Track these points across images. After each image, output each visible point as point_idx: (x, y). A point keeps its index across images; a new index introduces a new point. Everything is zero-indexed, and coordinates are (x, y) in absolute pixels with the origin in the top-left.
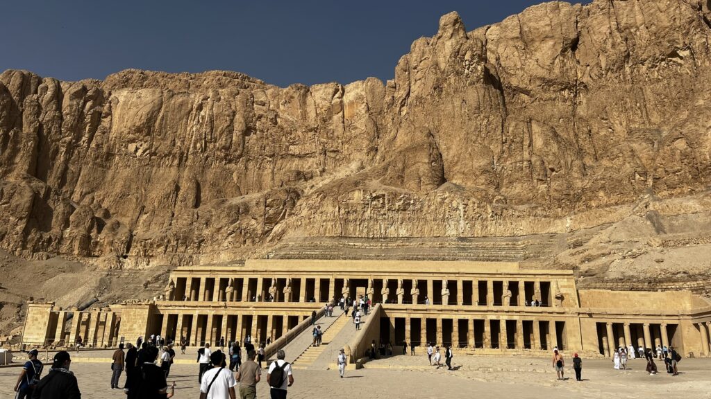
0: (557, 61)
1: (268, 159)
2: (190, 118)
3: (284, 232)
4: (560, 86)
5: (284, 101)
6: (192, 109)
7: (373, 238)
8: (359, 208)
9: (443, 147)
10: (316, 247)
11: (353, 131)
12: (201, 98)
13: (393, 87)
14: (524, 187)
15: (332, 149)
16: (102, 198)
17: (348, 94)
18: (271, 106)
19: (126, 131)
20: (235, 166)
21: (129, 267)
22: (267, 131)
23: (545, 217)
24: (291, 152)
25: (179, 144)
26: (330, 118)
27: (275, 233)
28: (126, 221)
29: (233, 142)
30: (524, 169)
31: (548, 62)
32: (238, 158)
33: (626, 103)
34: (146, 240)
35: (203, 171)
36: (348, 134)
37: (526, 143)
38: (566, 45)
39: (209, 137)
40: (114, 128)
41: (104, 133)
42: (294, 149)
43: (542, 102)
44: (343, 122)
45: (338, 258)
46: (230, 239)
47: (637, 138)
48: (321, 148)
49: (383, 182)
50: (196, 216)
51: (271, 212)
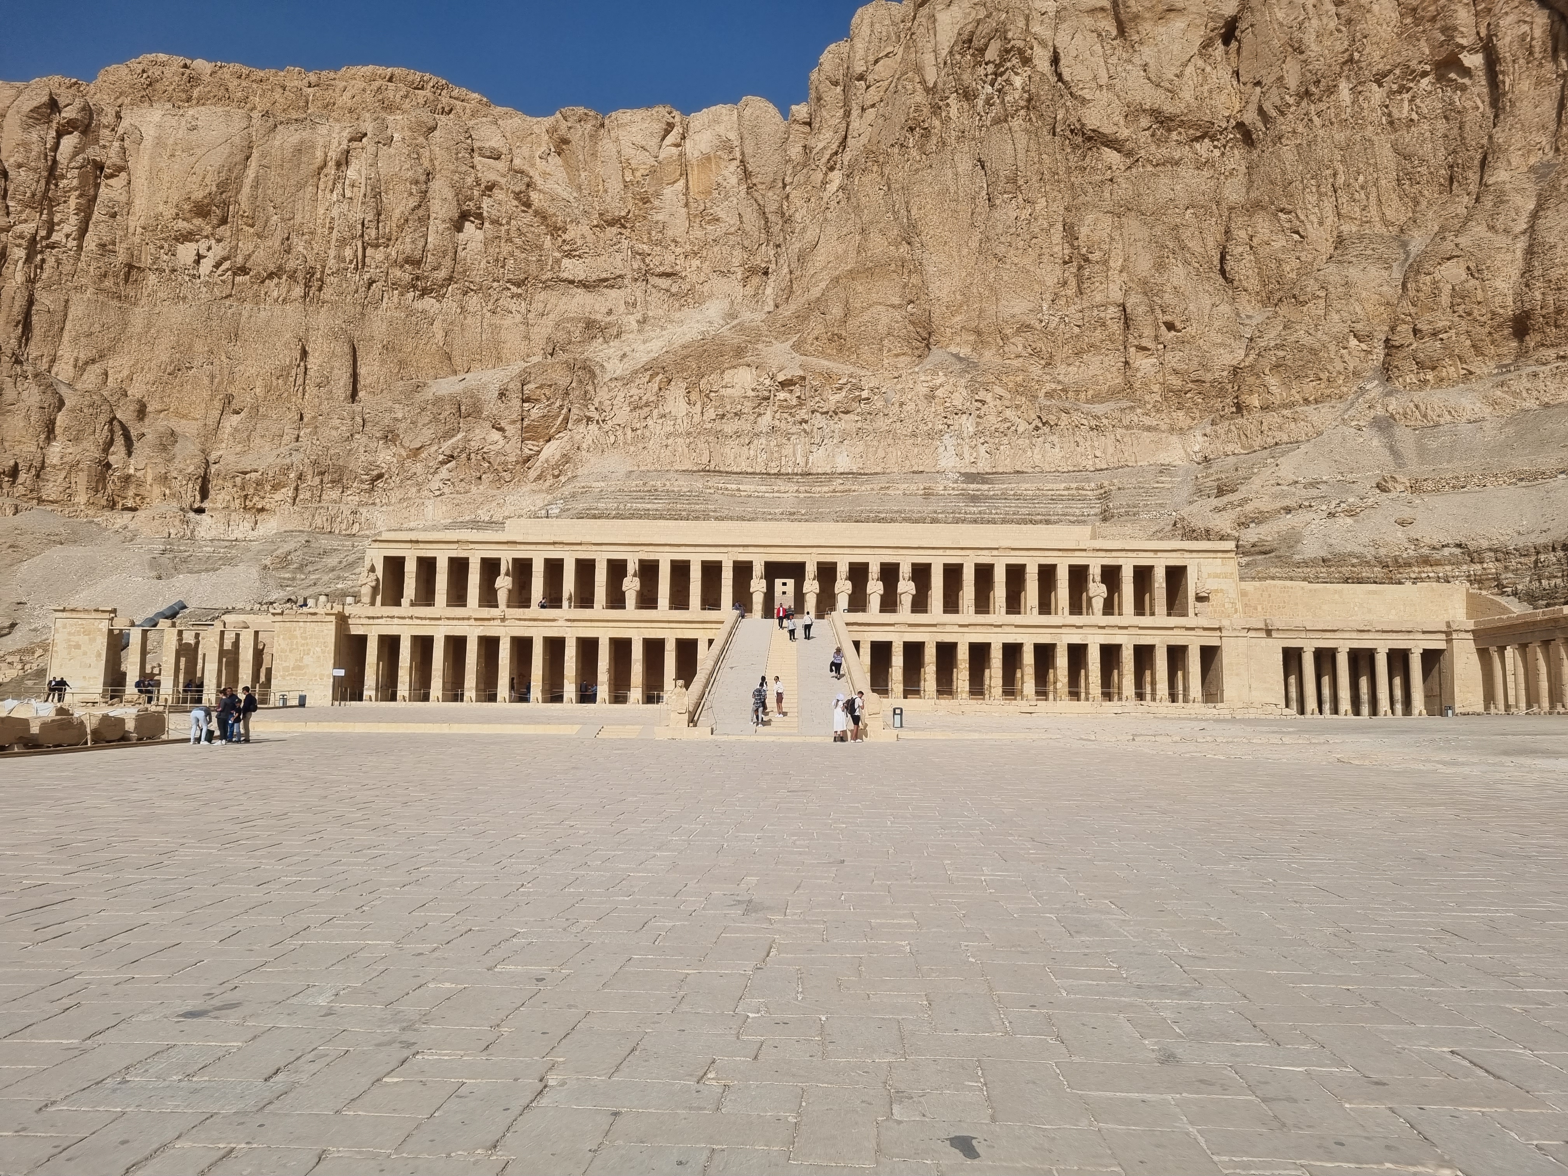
0: (1190, 68)
1: (514, 289)
2: (322, 186)
3: (566, 459)
4: (1191, 131)
5: (544, 148)
6: (325, 164)
7: (778, 475)
8: (748, 407)
9: (931, 269)
10: (653, 493)
11: (709, 227)
12: (346, 134)
13: (805, 123)
14: (1106, 364)
15: (662, 269)
16: (125, 373)
17: (697, 137)
18: (517, 162)
19: (169, 212)
20: (437, 305)
21: (213, 534)
22: (508, 223)
23: (1149, 429)
24: (565, 275)
25: (299, 246)
26: (658, 195)
27: (547, 461)
28: (188, 428)
29: (430, 246)
30: (1109, 322)
31: (1169, 73)
32: (442, 286)
33: (1335, 175)
34: (246, 473)
35: (363, 315)
36: (700, 234)
37: (1116, 263)
38: (1212, 30)
39: (373, 233)
40: (140, 203)
41: (114, 216)
42: (572, 268)
43: (1150, 168)
44: (687, 205)
45: (707, 518)
46: (444, 472)
47: (1356, 256)
48: (635, 266)
49: (796, 347)
50: (359, 420)
51: (536, 412)
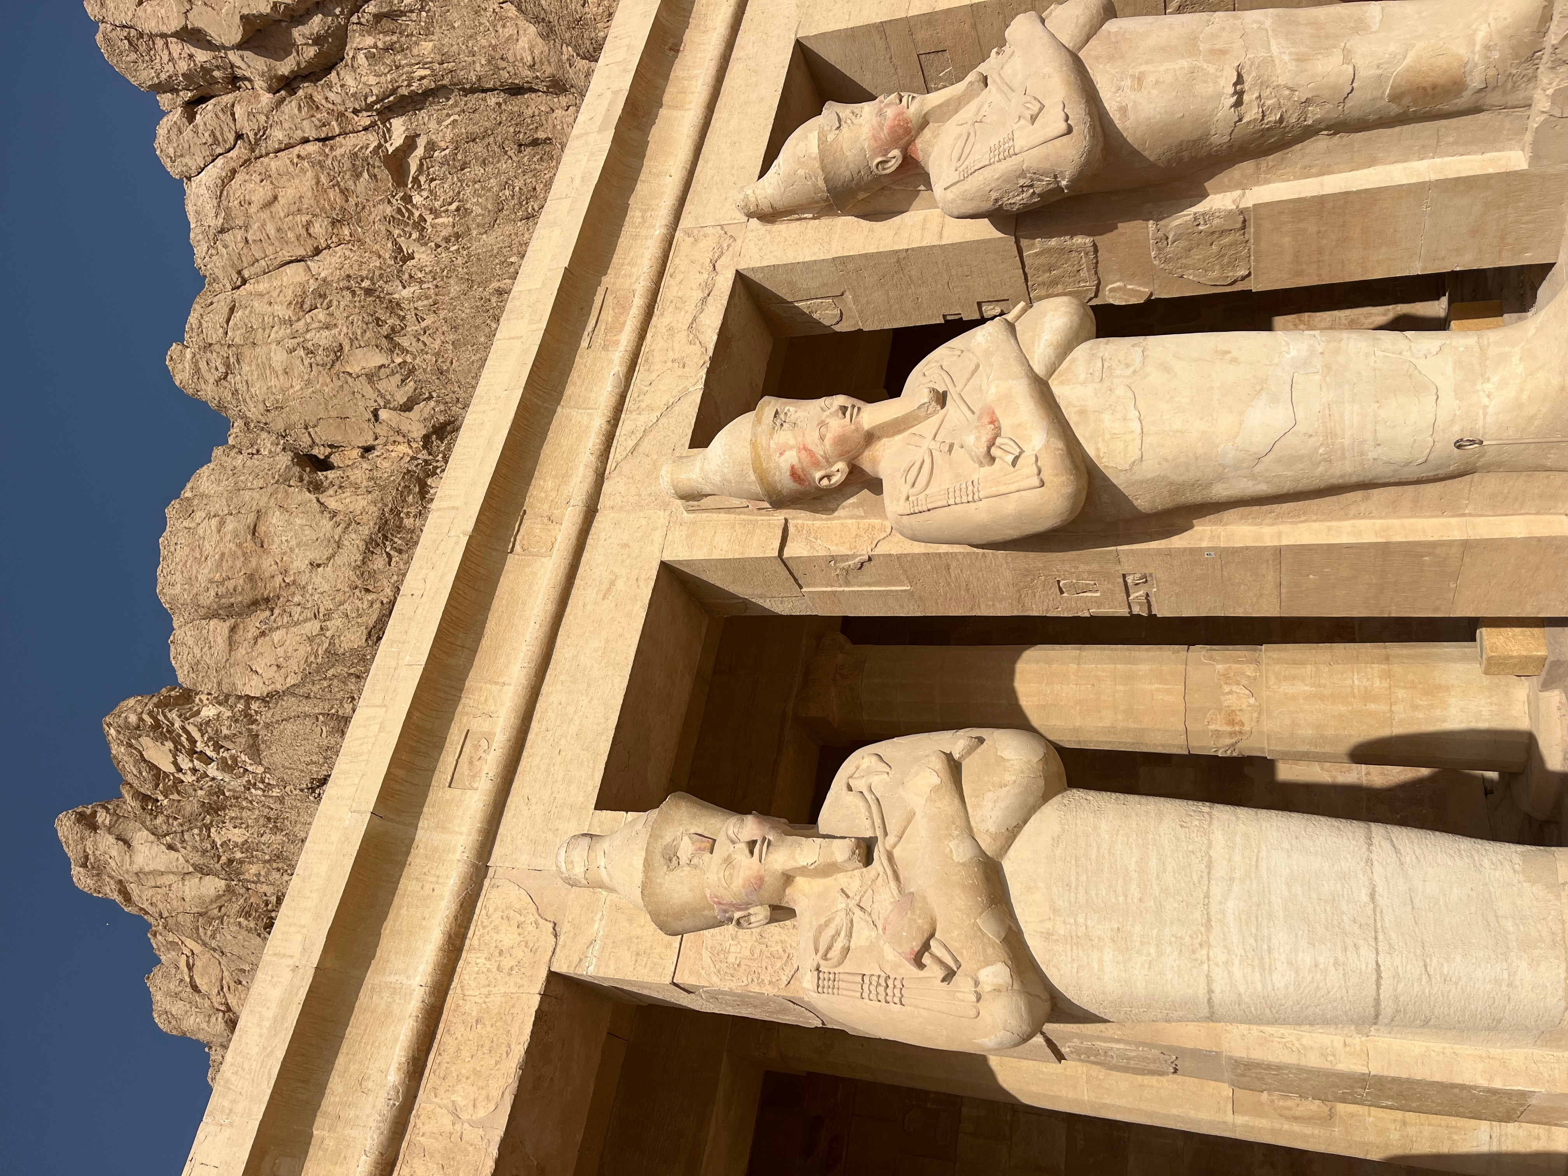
0: (332, 504)
4: (410, 499)
31: (326, 524)
38: (301, 480)
